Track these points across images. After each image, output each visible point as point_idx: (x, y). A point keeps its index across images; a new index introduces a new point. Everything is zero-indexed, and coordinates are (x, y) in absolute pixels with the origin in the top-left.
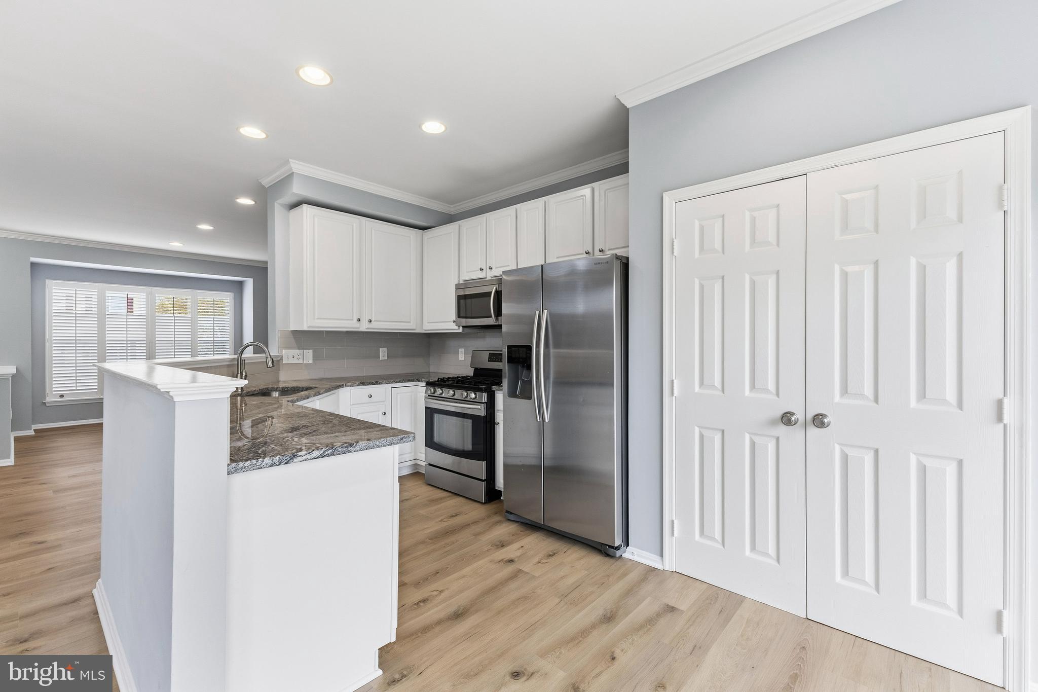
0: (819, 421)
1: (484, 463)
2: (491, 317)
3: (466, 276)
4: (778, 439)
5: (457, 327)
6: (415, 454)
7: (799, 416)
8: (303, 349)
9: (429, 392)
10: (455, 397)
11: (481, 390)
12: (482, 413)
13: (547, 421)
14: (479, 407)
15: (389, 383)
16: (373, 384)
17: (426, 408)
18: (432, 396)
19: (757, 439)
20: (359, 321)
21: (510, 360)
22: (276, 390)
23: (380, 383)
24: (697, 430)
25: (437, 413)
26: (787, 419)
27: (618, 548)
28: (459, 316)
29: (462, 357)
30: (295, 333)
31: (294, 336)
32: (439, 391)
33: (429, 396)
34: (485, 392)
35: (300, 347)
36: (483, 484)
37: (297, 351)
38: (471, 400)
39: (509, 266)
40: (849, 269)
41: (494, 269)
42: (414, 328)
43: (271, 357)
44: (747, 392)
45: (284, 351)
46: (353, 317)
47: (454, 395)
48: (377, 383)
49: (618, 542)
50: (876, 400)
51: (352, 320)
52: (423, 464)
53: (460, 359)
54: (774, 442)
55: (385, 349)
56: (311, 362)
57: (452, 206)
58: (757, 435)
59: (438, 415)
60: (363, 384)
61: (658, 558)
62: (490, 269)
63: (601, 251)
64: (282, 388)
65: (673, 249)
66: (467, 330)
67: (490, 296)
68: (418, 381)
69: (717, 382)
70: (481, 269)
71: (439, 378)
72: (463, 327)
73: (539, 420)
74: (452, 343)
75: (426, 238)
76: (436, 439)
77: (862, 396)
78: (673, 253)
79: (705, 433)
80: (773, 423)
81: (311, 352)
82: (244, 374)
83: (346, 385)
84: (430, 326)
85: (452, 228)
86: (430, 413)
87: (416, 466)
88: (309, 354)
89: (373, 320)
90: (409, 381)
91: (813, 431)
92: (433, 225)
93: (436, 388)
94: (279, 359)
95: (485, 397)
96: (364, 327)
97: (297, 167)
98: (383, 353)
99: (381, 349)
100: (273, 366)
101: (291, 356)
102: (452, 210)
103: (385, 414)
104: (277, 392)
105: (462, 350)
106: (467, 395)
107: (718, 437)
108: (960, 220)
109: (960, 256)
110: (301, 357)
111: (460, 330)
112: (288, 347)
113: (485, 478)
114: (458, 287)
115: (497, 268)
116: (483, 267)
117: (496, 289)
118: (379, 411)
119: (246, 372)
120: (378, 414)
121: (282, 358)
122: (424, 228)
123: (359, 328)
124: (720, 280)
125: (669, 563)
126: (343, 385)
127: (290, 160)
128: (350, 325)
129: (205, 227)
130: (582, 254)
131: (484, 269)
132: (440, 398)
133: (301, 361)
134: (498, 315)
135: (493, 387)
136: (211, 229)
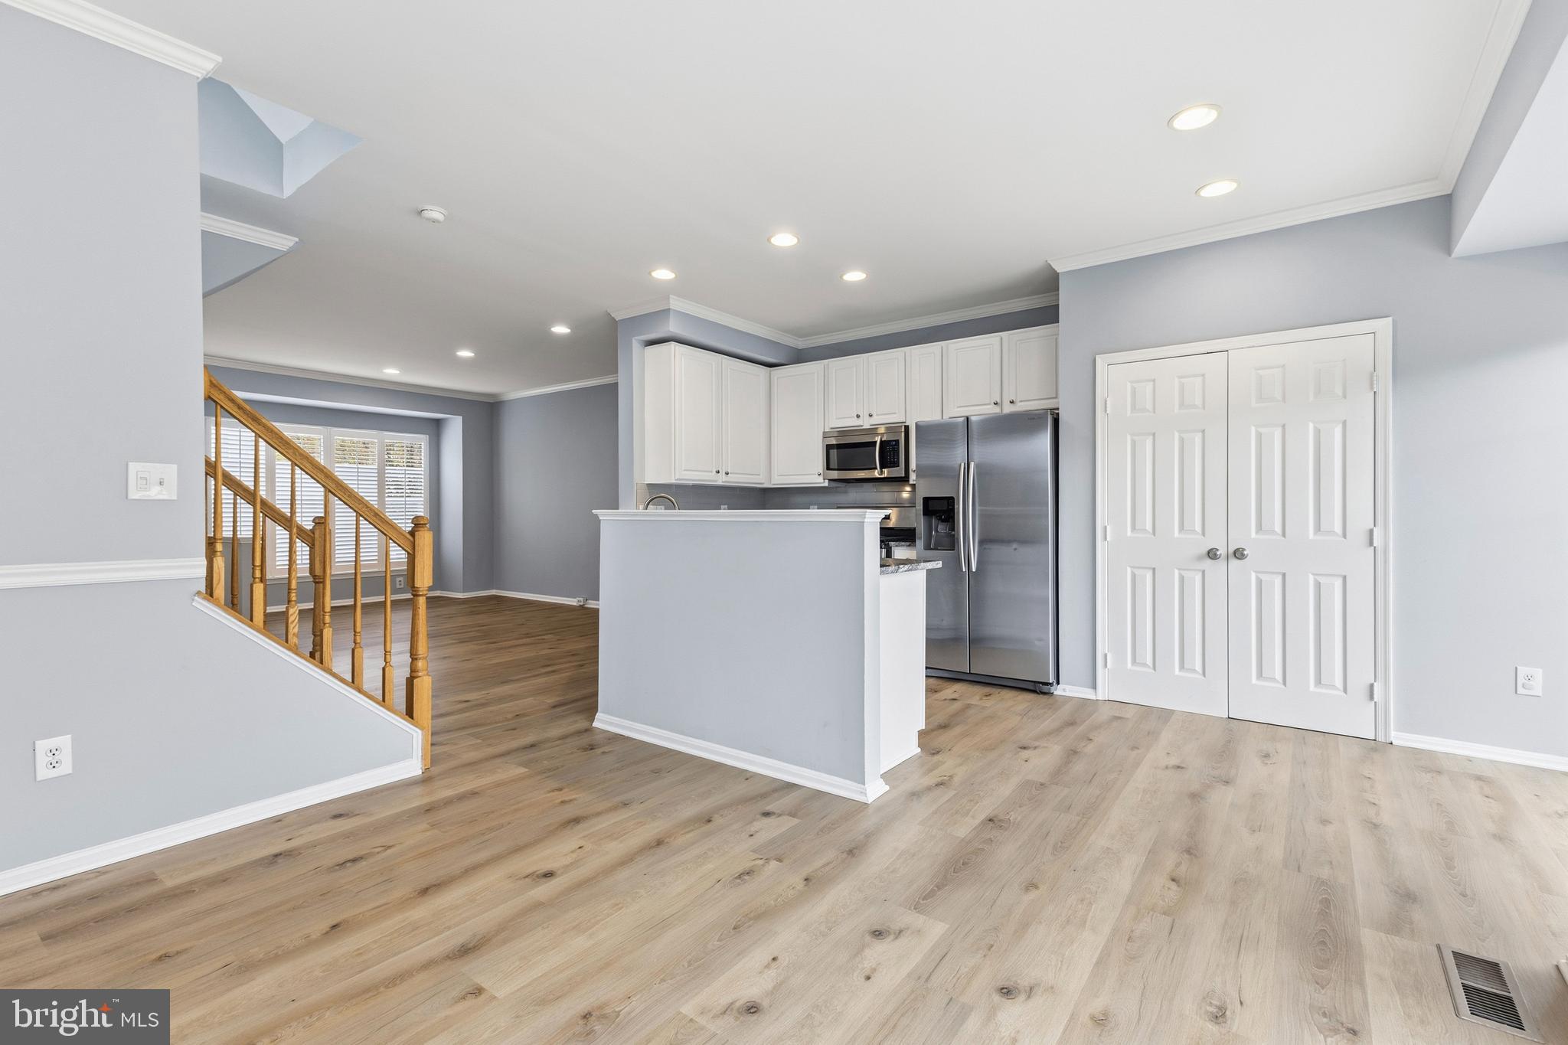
0: (1239, 554)
2: (876, 468)
3: (837, 423)
4: (1203, 572)
5: (823, 481)
7: (1222, 552)
13: (974, 570)
19: (1185, 574)
20: (717, 473)
21: (926, 512)
24: (1129, 570)
26: (1212, 554)
27: (1051, 684)
28: (829, 467)
30: (649, 485)
31: (648, 490)
39: (895, 413)
40: (1261, 430)
41: (875, 416)
42: (762, 482)
44: (1176, 534)
49: (1052, 679)
50: (1284, 535)
51: (711, 472)
54: (1200, 574)
57: (801, 339)
58: (1184, 570)
61: (1091, 691)
62: (869, 416)
63: (1012, 402)
65: (1106, 407)
66: (834, 484)
67: (875, 446)
69: (1149, 527)
70: (858, 416)
72: (830, 480)
73: (964, 570)
74: (799, 500)
75: (775, 377)
77: (1273, 532)
78: (1106, 411)
79: (1137, 572)
80: (1200, 558)
84: (780, 480)
85: (814, 367)
89: (730, 473)
91: (1234, 563)
92: (783, 362)
96: (721, 480)
97: (676, 304)
102: (801, 343)
107: (1149, 575)
108: (1345, 397)
109: (1344, 423)
111: (826, 484)
114: (825, 436)
115: (879, 415)
116: (860, 414)
117: (881, 439)
122: (771, 365)
123: (716, 481)
124: (1151, 437)
125: (1102, 694)
127: (671, 296)
128: (708, 478)
129: (465, 354)
130: (989, 404)
131: (861, 417)
134: (883, 466)
135: (892, 544)
136: (470, 358)
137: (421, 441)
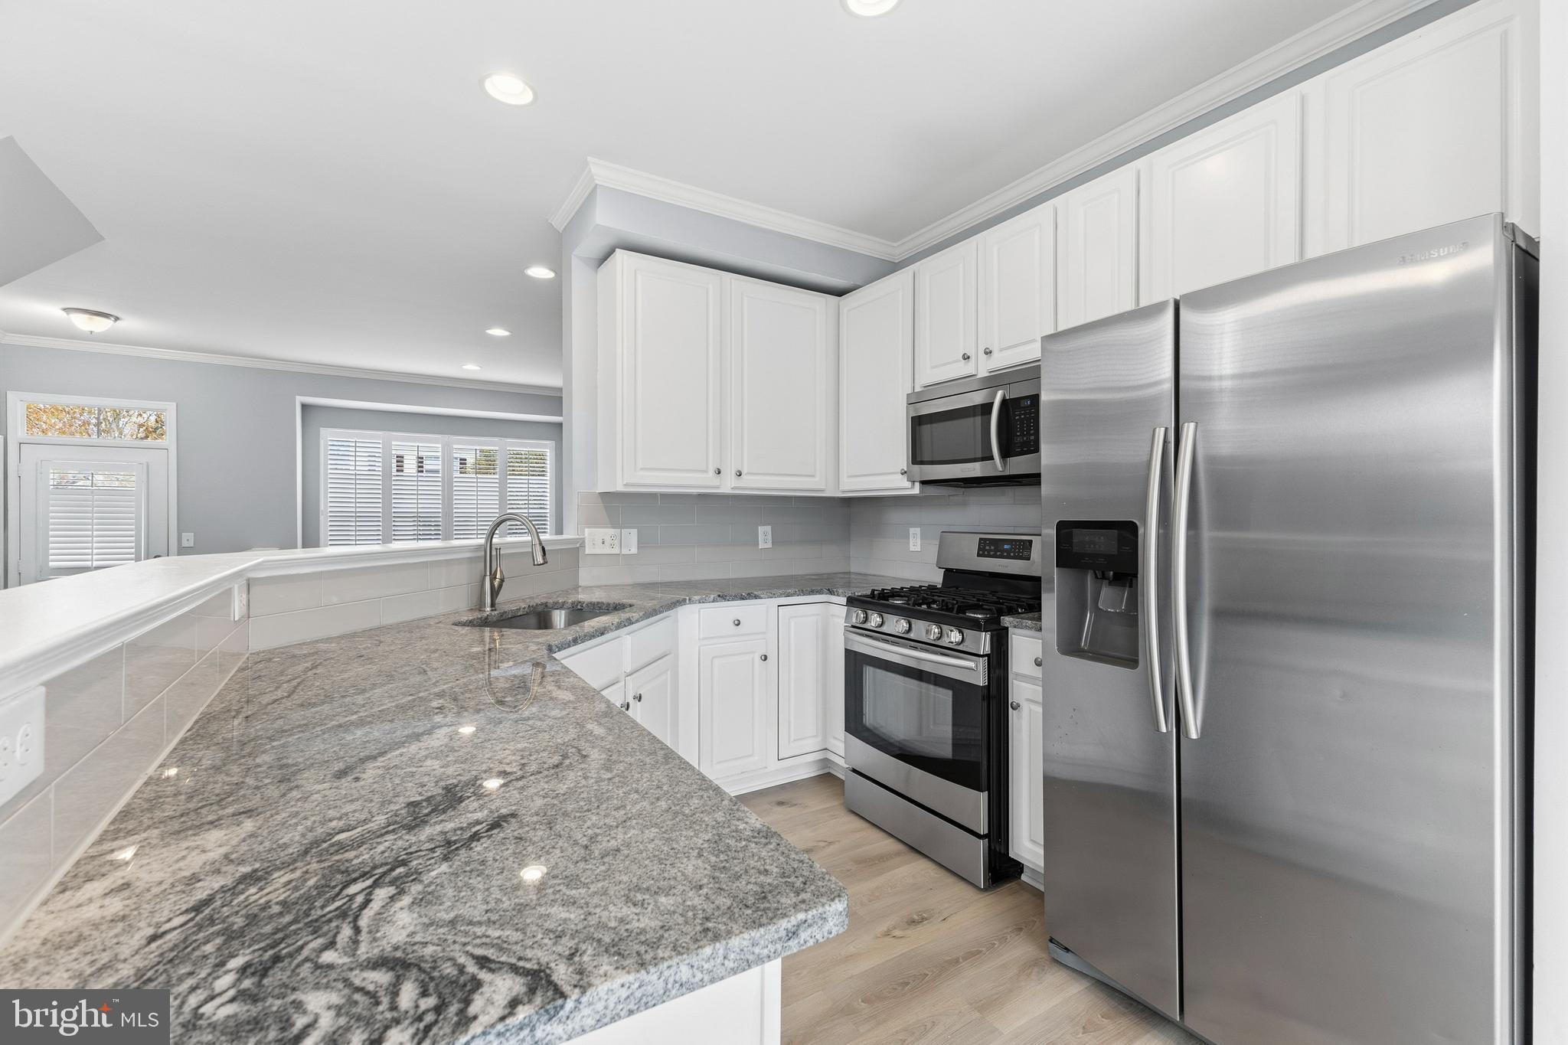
1: (983, 797)
2: (992, 458)
3: (929, 376)
5: (908, 484)
6: (825, 738)
8: (621, 528)
9: (854, 620)
10: (912, 636)
11: (976, 626)
12: (980, 679)
13: (1194, 735)
14: (972, 665)
15: (773, 596)
16: (742, 598)
17: (847, 650)
18: (859, 629)
20: (719, 473)
21: (1067, 557)
22: (561, 607)
23: (756, 597)
25: (871, 665)
28: (917, 458)
29: (915, 544)
30: (605, 495)
31: (603, 503)
32: (875, 619)
33: (853, 627)
34: (986, 632)
35: (614, 524)
36: (982, 845)
37: (611, 531)
38: (950, 646)
41: (995, 354)
42: (823, 487)
43: (540, 544)
45: (587, 530)
46: (707, 467)
47: (909, 630)
48: (750, 596)
51: (706, 471)
52: (841, 762)
53: (912, 548)
55: (769, 528)
56: (634, 550)
57: (895, 245)
59: (871, 669)
60: (722, 597)
62: (986, 353)
64: (573, 603)
66: (932, 491)
67: (990, 413)
68: (831, 592)
70: (966, 358)
71: (873, 591)
72: (923, 483)
73: (1164, 730)
74: (895, 516)
75: (844, 311)
76: (870, 718)
81: (634, 532)
82: (498, 576)
83: (690, 600)
84: (852, 484)
85: (899, 280)
86: (855, 663)
87: (826, 762)
88: (631, 537)
89: (744, 472)
90: (812, 592)
92: (859, 283)
93: (870, 612)
94: (578, 546)
95: (983, 642)
96: (727, 485)
97: (602, 172)
98: (765, 534)
99: (761, 529)
100: (545, 562)
101: (599, 540)
102: (896, 251)
103: (766, 658)
104: (563, 612)
105: (915, 532)
106: (941, 633)
110: (617, 542)
111: (916, 490)
112: (593, 523)
113: (986, 832)
114: (914, 400)
115: (1001, 350)
116: (971, 353)
117: (1003, 396)
118: (754, 652)
119: (501, 572)
120: (753, 659)
121: (583, 545)
122: (840, 293)
123: (718, 487)
126: (685, 600)
127: (590, 159)
128: (700, 481)
129: (498, 332)
131: (973, 358)
132: (878, 634)
133: (616, 551)
134: (1005, 453)
135: (1007, 621)
136: (507, 336)
137: (547, 449)
